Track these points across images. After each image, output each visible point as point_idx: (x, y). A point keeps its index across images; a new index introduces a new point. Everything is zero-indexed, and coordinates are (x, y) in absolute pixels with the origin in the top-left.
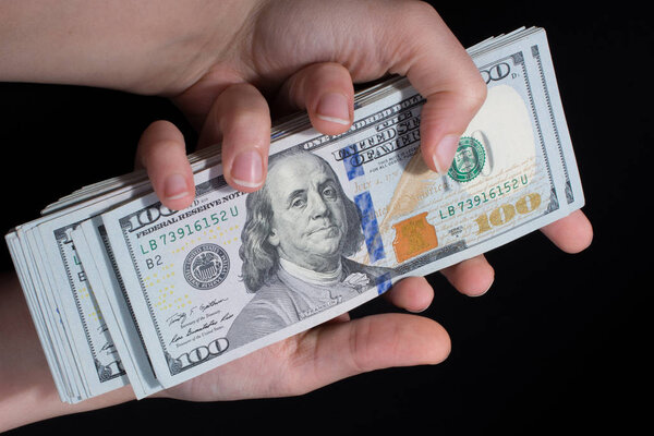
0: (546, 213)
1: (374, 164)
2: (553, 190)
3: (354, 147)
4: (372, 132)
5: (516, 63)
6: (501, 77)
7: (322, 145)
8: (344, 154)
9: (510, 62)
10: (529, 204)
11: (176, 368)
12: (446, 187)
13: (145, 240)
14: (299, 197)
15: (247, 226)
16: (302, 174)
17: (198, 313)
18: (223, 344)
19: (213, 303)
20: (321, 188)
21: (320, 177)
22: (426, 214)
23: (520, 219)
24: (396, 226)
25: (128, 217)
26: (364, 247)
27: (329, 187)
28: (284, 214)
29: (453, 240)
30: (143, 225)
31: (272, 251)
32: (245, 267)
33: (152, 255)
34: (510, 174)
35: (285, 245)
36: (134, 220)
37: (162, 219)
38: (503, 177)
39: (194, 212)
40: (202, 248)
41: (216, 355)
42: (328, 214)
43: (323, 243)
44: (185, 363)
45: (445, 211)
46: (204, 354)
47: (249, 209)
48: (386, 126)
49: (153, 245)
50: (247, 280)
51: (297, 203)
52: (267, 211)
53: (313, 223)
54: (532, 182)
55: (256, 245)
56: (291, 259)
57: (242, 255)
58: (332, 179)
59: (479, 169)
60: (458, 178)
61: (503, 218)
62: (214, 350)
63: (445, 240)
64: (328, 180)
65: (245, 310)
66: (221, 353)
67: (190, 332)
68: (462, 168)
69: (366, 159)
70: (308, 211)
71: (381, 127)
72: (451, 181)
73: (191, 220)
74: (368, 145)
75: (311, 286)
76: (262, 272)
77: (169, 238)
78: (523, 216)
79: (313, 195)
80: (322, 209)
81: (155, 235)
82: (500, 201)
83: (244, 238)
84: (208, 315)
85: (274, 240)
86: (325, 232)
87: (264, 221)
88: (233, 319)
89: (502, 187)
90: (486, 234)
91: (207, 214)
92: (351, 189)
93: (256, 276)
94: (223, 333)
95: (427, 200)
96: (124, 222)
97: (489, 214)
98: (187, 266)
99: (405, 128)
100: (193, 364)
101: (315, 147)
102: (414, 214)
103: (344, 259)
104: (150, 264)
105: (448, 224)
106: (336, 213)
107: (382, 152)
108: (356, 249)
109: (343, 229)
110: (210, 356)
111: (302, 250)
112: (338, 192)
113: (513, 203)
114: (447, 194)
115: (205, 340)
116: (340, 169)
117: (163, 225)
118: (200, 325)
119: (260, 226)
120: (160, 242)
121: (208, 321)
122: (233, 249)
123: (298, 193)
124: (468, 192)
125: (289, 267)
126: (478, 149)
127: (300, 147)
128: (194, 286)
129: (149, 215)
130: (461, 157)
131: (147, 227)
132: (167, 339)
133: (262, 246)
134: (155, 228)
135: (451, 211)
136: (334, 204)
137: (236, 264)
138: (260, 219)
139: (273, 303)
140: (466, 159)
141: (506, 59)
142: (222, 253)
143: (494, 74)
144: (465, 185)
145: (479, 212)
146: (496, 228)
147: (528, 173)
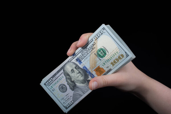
0: (126, 58)
1: (83, 60)
2: (126, 52)
3: (78, 58)
4: (80, 54)
5: (104, 30)
6: (102, 34)
7: (72, 60)
8: (77, 60)
9: (102, 30)
10: (121, 57)
11: (67, 108)
12: (100, 60)
13: (50, 86)
14: (72, 71)
15: (66, 79)
16: (71, 66)
17: (66, 97)
18: (73, 102)
19: (67, 95)
20: (75, 68)
21: (74, 66)
22: (99, 66)
23: (121, 61)
24: (94, 70)
25: (45, 83)
26: (90, 76)
27: (77, 67)
28: (72, 75)
29: (108, 69)
30: (48, 84)
31: (73, 82)
32: (69, 86)
33: (52, 89)
34: (113, 52)
35: (75, 80)
36: (46, 83)
37: (51, 82)
38: (112, 54)
39: (56, 79)
40: (60, 85)
41: (72, 104)
42: (80, 72)
43: (81, 78)
44: (68, 107)
45: (103, 64)
46: (70, 104)
47: (65, 76)
48: (83, 52)
49: (52, 87)
50: (71, 89)
51: (73, 72)
52: (68, 75)
53: (78, 75)
54: (119, 52)
55: (70, 82)
56: (77, 83)
57: (68, 84)
58: (77, 65)
59: (105, 54)
60: (102, 57)
61: (117, 61)
62: (72, 103)
63: (107, 70)
64: (76, 66)
65: (73, 94)
66: (73, 103)
67: (66, 101)
68: (102, 55)
69: (81, 60)
70: (76, 73)
71: (82, 52)
72: (100, 58)
73: (56, 81)
74: (80, 57)
75: (83, 87)
76: (73, 86)
77: (54, 85)
78: (121, 60)
79: (75, 69)
80: (78, 72)
81: (51, 85)
82: (114, 58)
83: (67, 81)
84: (68, 97)
85: (73, 80)
86: (80, 76)
87: (69, 77)
88: (72, 97)
89: (113, 55)
90: (115, 66)
91: (58, 79)
92: (81, 66)
93: (73, 88)
94: (72, 100)
95: (98, 63)
96: (45, 84)
97: (113, 62)
98: (59, 89)
99: (86, 51)
100: (69, 107)
101: (71, 61)
102: (96, 67)
103: (87, 80)
104: (53, 90)
105: (105, 66)
106: (81, 71)
107: (84, 57)
108: (88, 77)
109: (83, 74)
110: (71, 105)
111: (78, 80)
112: (79, 68)
113: (117, 58)
114: (101, 61)
115: (69, 102)
116: (77, 63)
117: (52, 83)
118: (67, 99)
119: (68, 78)
120: (53, 86)
121: (68, 98)
122: (66, 84)
123: (72, 70)
124: (106, 59)
125: (78, 84)
126: (103, 50)
127: (68, 61)
128: (62, 92)
129: (48, 82)
130: (100, 53)
131: (49, 84)
132: (62, 103)
133: (71, 82)
134: (51, 84)
135: (104, 64)
136: (80, 70)
137: (68, 87)
138: (68, 77)
139: (78, 92)
140: (101, 53)
141: (101, 30)
142: (64, 85)
143: (100, 34)
144: (104, 58)
145: (110, 62)
146: (116, 64)
147: (117, 51)
